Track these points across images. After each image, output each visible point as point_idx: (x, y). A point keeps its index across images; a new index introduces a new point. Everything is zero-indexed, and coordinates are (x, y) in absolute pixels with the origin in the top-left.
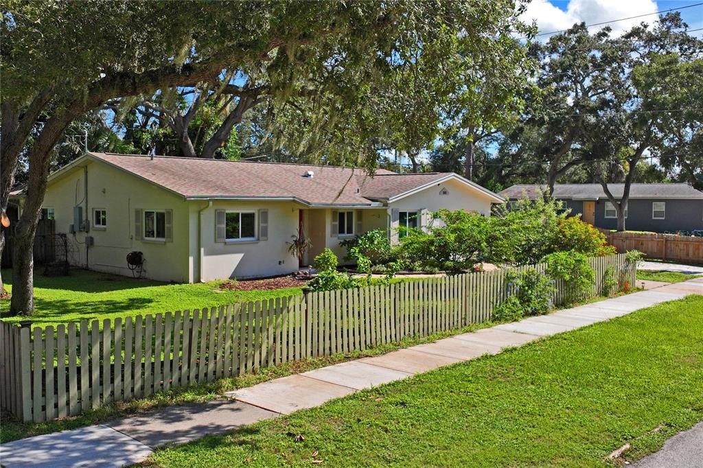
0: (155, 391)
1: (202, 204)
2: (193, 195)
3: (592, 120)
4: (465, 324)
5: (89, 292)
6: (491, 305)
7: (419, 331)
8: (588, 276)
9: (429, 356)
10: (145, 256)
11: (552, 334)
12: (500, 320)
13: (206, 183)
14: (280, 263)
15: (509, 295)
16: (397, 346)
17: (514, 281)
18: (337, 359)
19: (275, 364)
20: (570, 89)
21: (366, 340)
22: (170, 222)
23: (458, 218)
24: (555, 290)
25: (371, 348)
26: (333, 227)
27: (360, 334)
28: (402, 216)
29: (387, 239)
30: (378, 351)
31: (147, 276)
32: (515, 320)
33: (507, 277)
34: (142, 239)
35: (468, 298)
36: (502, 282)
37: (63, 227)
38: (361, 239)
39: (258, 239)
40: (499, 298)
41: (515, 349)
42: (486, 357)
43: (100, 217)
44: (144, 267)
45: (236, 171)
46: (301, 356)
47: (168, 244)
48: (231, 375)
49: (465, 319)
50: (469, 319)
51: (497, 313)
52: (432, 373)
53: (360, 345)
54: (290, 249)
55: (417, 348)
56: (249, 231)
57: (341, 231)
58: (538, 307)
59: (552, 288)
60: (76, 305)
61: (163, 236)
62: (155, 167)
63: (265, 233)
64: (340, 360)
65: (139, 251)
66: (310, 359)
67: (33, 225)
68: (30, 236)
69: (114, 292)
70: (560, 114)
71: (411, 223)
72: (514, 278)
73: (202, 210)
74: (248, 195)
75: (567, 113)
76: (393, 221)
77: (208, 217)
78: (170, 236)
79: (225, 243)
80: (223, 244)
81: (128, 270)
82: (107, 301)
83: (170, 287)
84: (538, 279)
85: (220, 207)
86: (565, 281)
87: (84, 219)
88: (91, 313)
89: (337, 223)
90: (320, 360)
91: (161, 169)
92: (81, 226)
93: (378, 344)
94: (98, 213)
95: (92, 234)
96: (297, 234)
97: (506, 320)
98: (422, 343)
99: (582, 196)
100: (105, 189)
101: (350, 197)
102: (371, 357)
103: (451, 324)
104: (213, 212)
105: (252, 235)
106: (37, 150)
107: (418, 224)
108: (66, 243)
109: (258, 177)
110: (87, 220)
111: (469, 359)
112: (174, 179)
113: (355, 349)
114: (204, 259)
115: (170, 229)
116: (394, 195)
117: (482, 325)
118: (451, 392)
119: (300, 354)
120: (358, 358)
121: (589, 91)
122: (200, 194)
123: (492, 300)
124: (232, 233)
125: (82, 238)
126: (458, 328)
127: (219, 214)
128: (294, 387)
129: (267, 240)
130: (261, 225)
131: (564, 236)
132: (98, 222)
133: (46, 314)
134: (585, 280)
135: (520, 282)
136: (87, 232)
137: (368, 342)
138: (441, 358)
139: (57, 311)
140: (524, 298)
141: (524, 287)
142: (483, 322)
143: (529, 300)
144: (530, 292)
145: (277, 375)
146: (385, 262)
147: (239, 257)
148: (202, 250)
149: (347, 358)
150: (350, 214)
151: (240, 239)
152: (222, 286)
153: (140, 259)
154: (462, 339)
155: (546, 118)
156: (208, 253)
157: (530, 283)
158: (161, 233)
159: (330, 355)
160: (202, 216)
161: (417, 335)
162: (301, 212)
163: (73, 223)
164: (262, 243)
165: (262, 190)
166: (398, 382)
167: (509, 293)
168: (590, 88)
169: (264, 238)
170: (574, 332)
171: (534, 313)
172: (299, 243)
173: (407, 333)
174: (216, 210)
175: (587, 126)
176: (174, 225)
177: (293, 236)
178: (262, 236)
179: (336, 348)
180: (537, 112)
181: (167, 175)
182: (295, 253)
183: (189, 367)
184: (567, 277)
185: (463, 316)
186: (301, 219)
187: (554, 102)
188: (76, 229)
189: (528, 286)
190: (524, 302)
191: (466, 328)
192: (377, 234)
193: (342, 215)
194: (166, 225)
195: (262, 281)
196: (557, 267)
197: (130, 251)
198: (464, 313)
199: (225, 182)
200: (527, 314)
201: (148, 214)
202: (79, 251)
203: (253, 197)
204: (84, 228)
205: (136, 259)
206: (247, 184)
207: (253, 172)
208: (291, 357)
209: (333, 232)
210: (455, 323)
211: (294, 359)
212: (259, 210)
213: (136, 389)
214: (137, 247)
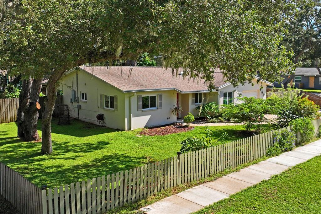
0: (107, 210)
1: (131, 94)
2: (127, 90)
3: (314, 40)
4: (254, 159)
5: (79, 137)
6: (266, 149)
7: (232, 165)
8: (311, 130)
9: (237, 181)
10: (105, 116)
11: (294, 165)
12: (270, 156)
13: (133, 82)
14: (168, 118)
15: (274, 143)
16: (222, 174)
17: (277, 136)
18: (193, 185)
19: (164, 190)
20: (304, 26)
21: (207, 173)
22: (116, 101)
23: (251, 101)
24: (296, 139)
25: (210, 176)
26: (193, 100)
27: (204, 170)
28: (225, 95)
29: (218, 106)
30: (213, 178)
31: (106, 125)
32: (277, 155)
33: (274, 135)
34: (104, 108)
35: (255, 147)
36: (271, 137)
37: (67, 101)
38: (206, 107)
39: (158, 108)
40: (270, 145)
41: (277, 176)
42: (263, 182)
43: (84, 96)
44: (105, 121)
45: (147, 73)
46: (176, 184)
47: (115, 111)
48: (144, 198)
49: (254, 156)
50: (256, 156)
51: (269, 152)
52: (237, 194)
53: (204, 175)
54: (173, 112)
55: (231, 175)
56: (153, 105)
57: (197, 102)
58: (288, 147)
59: (294, 138)
60: (72, 146)
61: (113, 107)
62: (109, 73)
63: (161, 105)
64: (195, 185)
65: (102, 113)
66: (181, 185)
67: (51, 115)
68: (49, 119)
69: (91, 137)
70: (299, 37)
71: (229, 97)
72: (277, 135)
73: (131, 96)
74: (153, 88)
75: (303, 36)
76: (221, 97)
77: (134, 99)
78: (116, 108)
79: (142, 111)
80: (141, 111)
81: (97, 122)
82: (87, 143)
83: (117, 133)
84: (288, 134)
85: (140, 94)
86: (300, 133)
87: (76, 96)
88: (79, 152)
89: (195, 98)
90: (186, 185)
91: (112, 75)
92: (75, 99)
93: (213, 174)
94: (83, 94)
95: (80, 104)
96: (176, 105)
97: (273, 155)
98: (233, 172)
99: (309, 74)
100: (86, 83)
101: (201, 86)
102: (209, 182)
103: (247, 159)
104: (136, 97)
105: (155, 106)
106: (51, 82)
107: (232, 98)
108: (68, 109)
109: (157, 76)
110: (78, 97)
111: (255, 183)
112: (118, 80)
113: (202, 177)
114: (133, 119)
115: (116, 105)
116: (221, 85)
117: (262, 159)
118: (247, 207)
119: (176, 183)
120: (204, 183)
121: (313, 25)
122: (130, 90)
123: (266, 146)
124: (145, 106)
125: (76, 105)
126: (250, 162)
127: (139, 98)
128: (173, 204)
129: (162, 108)
130: (159, 101)
131: (301, 107)
132: (83, 98)
133: (58, 153)
134: (310, 133)
135: (280, 137)
136: (78, 103)
137: (208, 174)
138: (242, 182)
139: (63, 151)
140: (281, 144)
141: (281, 138)
142: (262, 157)
143: (284, 145)
144: (284, 141)
145: (165, 196)
146: (217, 117)
147: (149, 117)
148: (131, 115)
149: (198, 184)
150: (201, 94)
151: (149, 108)
152: (141, 133)
153: (103, 117)
154: (253, 169)
155: (293, 39)
156: (134, 116)
157: (284, 136)
158: (112, 106)
159: (190, 182)
160: (131, 99)
161: (231, 167)
162: (178, 94)
163: (71, 98)
164: (159, 110)
165: (159, 85)
166: (222, 201)
167: (274, 142)
168: (314, 24)
169: (161, 107)
170: (304, 163)
171: (286, 150)
172: (177, 109)
173: (226, 167)
174: (137, 96)
175: (312, 43)
176: (118, 103)
177: (174, 106)
178: (159, 106)
179: (193, 179)
180: (289, 37)
181: (114, 78)
182: (175, 114)
183: (123, 197)
184: (302, 132)
185: (253, 155)
186: (178, 98)
187: (297, 31)
188: (73, 101)
189: (283, 138)
190: (282, 145)
191: (254, 161)
192: (213, 104)
193: (197, 94)
194: (115, 103)
195: (159, 129)
196: (297, 127)
197: (98, 114)
198: (253, 154)
199: (142, 80)
200: (283, 151)
201: (106, 97)
202: (74, 111)
203: (155, 89)
204: (77, 101)
205: (101, 117)
206: (152, 81)
207: (155, 73)
208: (172, 185)
209: (193, 103)
210: (249, 159)
211: (173, 186)
212: (158, 95)
213: (98, 211)
214: (101, 112)
